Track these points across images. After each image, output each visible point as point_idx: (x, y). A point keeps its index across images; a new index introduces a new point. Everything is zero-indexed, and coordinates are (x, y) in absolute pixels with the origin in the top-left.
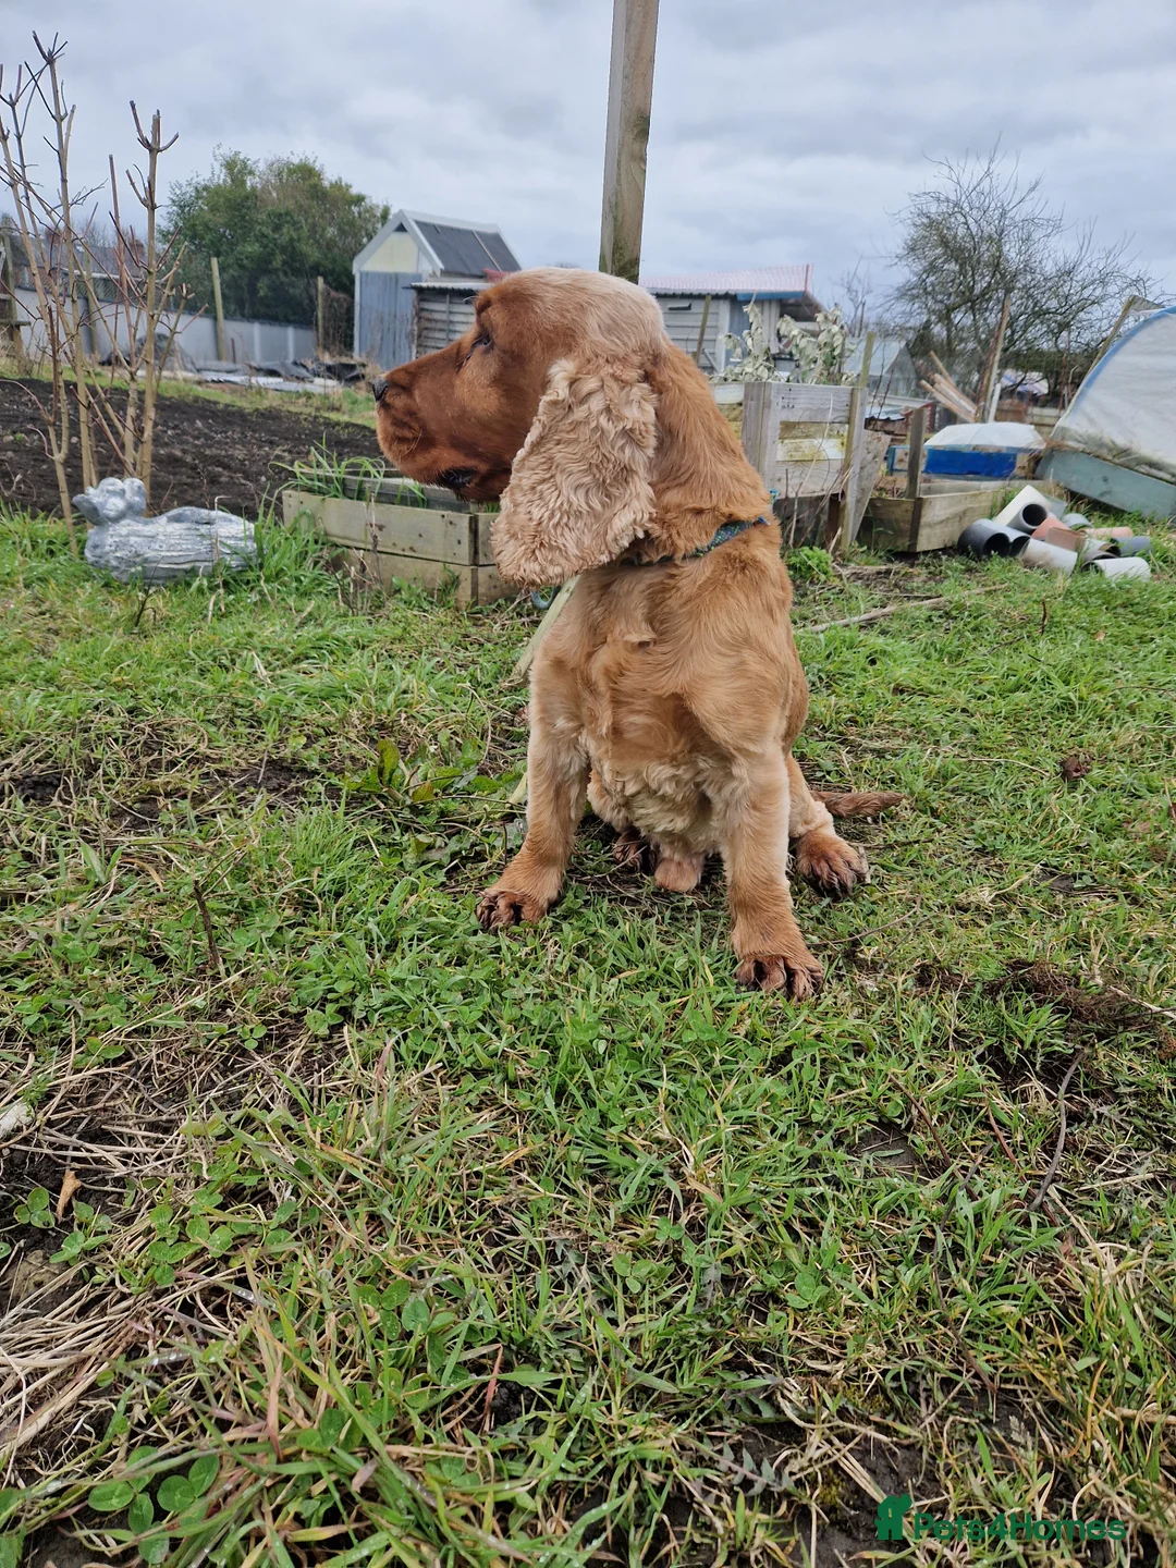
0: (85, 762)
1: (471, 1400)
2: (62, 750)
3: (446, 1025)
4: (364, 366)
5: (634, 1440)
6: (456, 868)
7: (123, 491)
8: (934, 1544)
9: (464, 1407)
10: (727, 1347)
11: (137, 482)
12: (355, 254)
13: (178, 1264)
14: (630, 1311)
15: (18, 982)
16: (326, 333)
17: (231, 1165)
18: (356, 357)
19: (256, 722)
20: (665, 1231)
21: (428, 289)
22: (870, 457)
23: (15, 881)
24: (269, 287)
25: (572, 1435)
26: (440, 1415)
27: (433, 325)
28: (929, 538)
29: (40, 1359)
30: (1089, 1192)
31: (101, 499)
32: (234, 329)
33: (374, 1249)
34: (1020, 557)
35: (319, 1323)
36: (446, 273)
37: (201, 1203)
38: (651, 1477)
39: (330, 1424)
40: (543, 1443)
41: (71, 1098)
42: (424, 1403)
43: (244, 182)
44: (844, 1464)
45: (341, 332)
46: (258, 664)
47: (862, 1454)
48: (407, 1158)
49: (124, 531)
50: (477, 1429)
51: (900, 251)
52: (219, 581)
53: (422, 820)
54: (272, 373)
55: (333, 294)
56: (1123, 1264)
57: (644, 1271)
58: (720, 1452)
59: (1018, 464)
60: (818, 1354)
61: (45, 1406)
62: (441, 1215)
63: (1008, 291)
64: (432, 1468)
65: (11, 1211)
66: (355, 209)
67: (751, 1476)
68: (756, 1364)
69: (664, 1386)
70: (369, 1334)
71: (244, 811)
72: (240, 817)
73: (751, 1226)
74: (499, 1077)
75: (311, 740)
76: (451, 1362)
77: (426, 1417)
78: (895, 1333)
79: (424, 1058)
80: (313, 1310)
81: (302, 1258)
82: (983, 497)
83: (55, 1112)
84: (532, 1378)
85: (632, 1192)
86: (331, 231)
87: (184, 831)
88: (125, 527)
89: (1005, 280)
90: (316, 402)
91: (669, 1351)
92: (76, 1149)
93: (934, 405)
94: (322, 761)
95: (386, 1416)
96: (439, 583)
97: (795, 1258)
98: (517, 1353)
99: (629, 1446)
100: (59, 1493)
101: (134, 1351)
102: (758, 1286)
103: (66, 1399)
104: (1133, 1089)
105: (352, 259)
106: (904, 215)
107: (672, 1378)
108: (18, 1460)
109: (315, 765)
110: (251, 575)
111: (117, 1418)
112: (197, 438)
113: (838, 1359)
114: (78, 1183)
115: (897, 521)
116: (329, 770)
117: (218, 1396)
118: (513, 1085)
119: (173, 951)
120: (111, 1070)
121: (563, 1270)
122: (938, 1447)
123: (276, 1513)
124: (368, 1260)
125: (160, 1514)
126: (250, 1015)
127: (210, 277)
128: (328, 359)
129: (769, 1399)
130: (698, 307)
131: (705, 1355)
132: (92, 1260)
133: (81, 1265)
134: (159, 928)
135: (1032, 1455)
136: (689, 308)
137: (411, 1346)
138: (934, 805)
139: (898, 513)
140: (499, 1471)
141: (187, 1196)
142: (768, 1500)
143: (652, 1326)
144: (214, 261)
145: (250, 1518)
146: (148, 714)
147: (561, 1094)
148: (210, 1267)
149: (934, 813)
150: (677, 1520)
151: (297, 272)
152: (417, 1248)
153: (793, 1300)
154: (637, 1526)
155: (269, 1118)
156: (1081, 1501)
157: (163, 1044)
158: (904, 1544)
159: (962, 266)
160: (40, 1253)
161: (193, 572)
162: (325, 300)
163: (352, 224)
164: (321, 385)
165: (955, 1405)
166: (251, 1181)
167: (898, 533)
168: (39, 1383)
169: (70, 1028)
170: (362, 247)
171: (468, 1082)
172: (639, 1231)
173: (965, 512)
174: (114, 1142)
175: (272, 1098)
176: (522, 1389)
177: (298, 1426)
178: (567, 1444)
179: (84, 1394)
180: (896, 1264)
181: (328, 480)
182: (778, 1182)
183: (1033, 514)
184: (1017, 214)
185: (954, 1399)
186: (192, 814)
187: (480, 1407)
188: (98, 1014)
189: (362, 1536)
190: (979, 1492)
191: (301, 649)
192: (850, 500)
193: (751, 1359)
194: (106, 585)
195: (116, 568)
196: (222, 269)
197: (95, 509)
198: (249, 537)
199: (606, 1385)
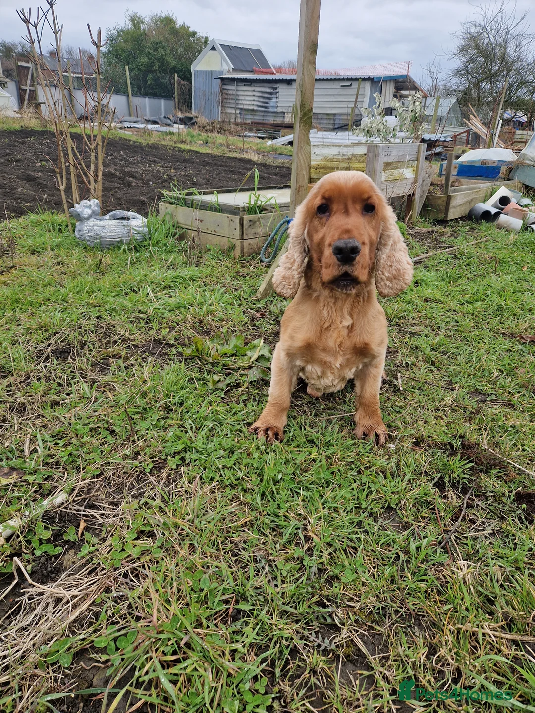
0: (80, 342)
1: (224, 613)
2: (71, 337)
3: (221, 467)
4: (197, 117)
5: (280, 629)
6: (229, 390)
7: (90, 206)
8: (382, 670)
9: (222, 615)
10: (316, 597)
11: (96, 201)
12: (192, 62)
13: (121, 560)
14: (283, 582)
15: (59, 441)
16: (179, 102)
17: (140, 522)
18: (193, 113)
19: (148, 321)
20: (298, 552)
21: (226, 78)
22: (427, 175)
23: (55, 396)
24: (152, 79)
25: (258, 627)
26: (213, 618)
27: (229, 96)
28: (454, 213)
29: (75, 592)
30: (466, 538)
31: (81, 210)
32: (137, 101)
33: (191, 557)
34: (495, 223)
35: (171, 584)
36: (235, 70)
37: (129, 536)
38: (284, 642)
39: (174, 621)
40: (247, 630)
41: (81, 490)
42: (207, 614)
43: (140, 27)
44: (355, 640)
45: (186, 102)
46: (149, 290)
47: (362, 637)
48: (204, 522)
49: (91, 224)
50: (225, 623)
51: (456, 51)
52: (132, 246)
53: (215, 369)
54: (155, 122)
55: (182, 82)
56: (469, 570)
57: (288, 568)
58: (311, 634)
59: (501, 172)
60: (351, 599)
61: (78, 608)
62: (216, 544)
63: (509, 71)
64: (208, 637)
65: (62, 534)
66: (192, 39)
67: (321, 643)
68: (327, 603)
69: (292, 610)
70: (189, 590)
71: (144, 364)
72: (142, 367)
73: (330, 550)
74: (240, 488)
75: (172, 328)
76: (217, 600)
77: (208, 619)
78: (380, 593)
79: (212, 479)
80: (169, 579)
81: (165, 559)
82: (481, 192)
83: (76, 496)
84: (245, 607)
85: (287, 536)
86: (180, 50)
87: (120, 373)
88: (92, 222)
89: (507, 65)
90: (175, 138)
91: (295, 598)
92: (84, 511)
93: (468, 132)
94: (176, 339)
95: (193, 619)
96: (226, 247)
97: (346, 563)
98: (241, 597)
99: (278, 632)
100: (83, 639)
101: (108, 590)
102: (332, 573)
103: (85, 606)
104: (493, 494)
105: (191, 64)
106: (457, 34)
107: (296, 608)
108: (69, 627)
109: (172, 342)
110: (145, 243)
111: (103, 614)
112: (121, 161)
113: (358, 601)
114: (86, 525)
115: (439, 206)
116: (179, 344)
117: (137, 608)
118: (245, 491)
119: (117, 429)
120: (96, 480)
121: (259, 566)
122: (389, 636)
123: (156, 650)
124: (189, 561)
125: (117, 649)
126: (147, 458)
127: (125, 74)
128: (180, 115)
129: (331, 616)
130: (355, 85)
131: (308, 599)
132: (92, 555)
133: (88, 557)
134: (112, 419)
135: (422, 641)
136: (351, 85)
137: (203, 594)
138: (433, 360)
139: (440, 202)
140: (232, 638)
141: (125, 532)
142: (325, 652)
143: (290, 588)
144: (127, 67)
145: (147, 652)
146: (104, 319)
147: (263, 495)
148: (133, 561)
149: (433, 363)
150: (294, 658)
151: (165, 71)
152: (206, 557)
153: (344, 580)
154: (279, 659)
155: (154, 503)
156: (438, 657)
157: (115, 469)
158: (373, 669)
159: (485, 59)
160: (73, 550)
161: (121, 242)
162: (178, 85)
163: (190, 46)
164: (177, 128)
165: (399, 620)
166: (147, 529)
167: (439, 211)
168: (75, 600)
169: (80, 462)
170: (195, 58)
171: (228, 490)
172: (289, 551)
173: (472, 200)
174: (97, 509)
175: (155, 495)
176: (242, 610)
177: (164, 621)
178: (256, 630)
179: (90, 605)
180: (385, 565)
181: (178, 199)
182: (344, 532)
183: (504, 201)
184: (514, 32)
185: (399, 618)
186: (123, 366)
187: (227, 615)
188: (90, 457)
189: (185, 659)
190: (401, 653)
191: (167, 283)
192: (417, 197)
193: (325, 601)
194: (85, 248)
195: (89, 240)
196: (130, 71)
197: (79, 215)
198: (145, 226)
199: (272, 609)
